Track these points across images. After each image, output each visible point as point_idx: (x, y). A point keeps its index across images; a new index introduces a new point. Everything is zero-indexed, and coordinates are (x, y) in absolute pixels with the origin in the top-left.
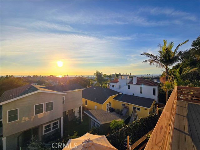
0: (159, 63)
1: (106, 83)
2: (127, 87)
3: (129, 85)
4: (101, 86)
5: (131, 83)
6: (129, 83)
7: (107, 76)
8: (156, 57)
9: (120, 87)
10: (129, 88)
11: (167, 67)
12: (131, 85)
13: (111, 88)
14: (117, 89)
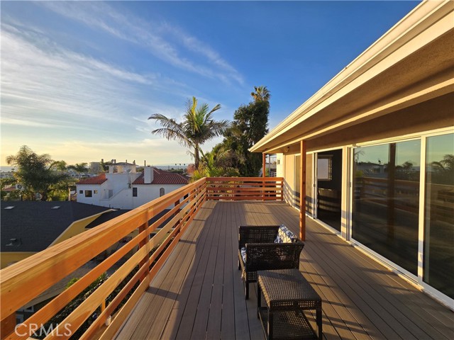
0: (183, 137)
1: (65, 188)
2: (131, 191)
3: (135, 186)
4: (44, 199)
5: (140, 181)
6: (134, 183)
7: (71, 167)
8: (180, 126)
9: (111, 194)
10: (135, 194)
11: (197, 145)
12: (139, 188)
13: (82, 199)
14: (100, 200)
